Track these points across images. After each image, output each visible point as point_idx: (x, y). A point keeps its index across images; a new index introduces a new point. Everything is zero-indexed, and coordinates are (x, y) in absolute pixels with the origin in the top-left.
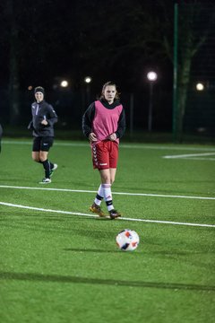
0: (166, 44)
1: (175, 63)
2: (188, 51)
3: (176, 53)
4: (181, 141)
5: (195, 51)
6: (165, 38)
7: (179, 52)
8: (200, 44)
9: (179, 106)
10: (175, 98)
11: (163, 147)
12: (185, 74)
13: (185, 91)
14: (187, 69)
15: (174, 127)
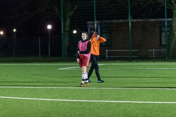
0: (57, 10)
1: (62, 20)
2: (69, 13)
3: (62, 14)
4: (67, 61)
5: (72, 13)
6: (56, 7)
7: (64, 14)
8: (74, 9)
9: (64, 42)
10: (62, 38)
11: (57, 64)
12: (67, 25)
13: (67, 34)
14: (68, 23)
15: (63, 54)
